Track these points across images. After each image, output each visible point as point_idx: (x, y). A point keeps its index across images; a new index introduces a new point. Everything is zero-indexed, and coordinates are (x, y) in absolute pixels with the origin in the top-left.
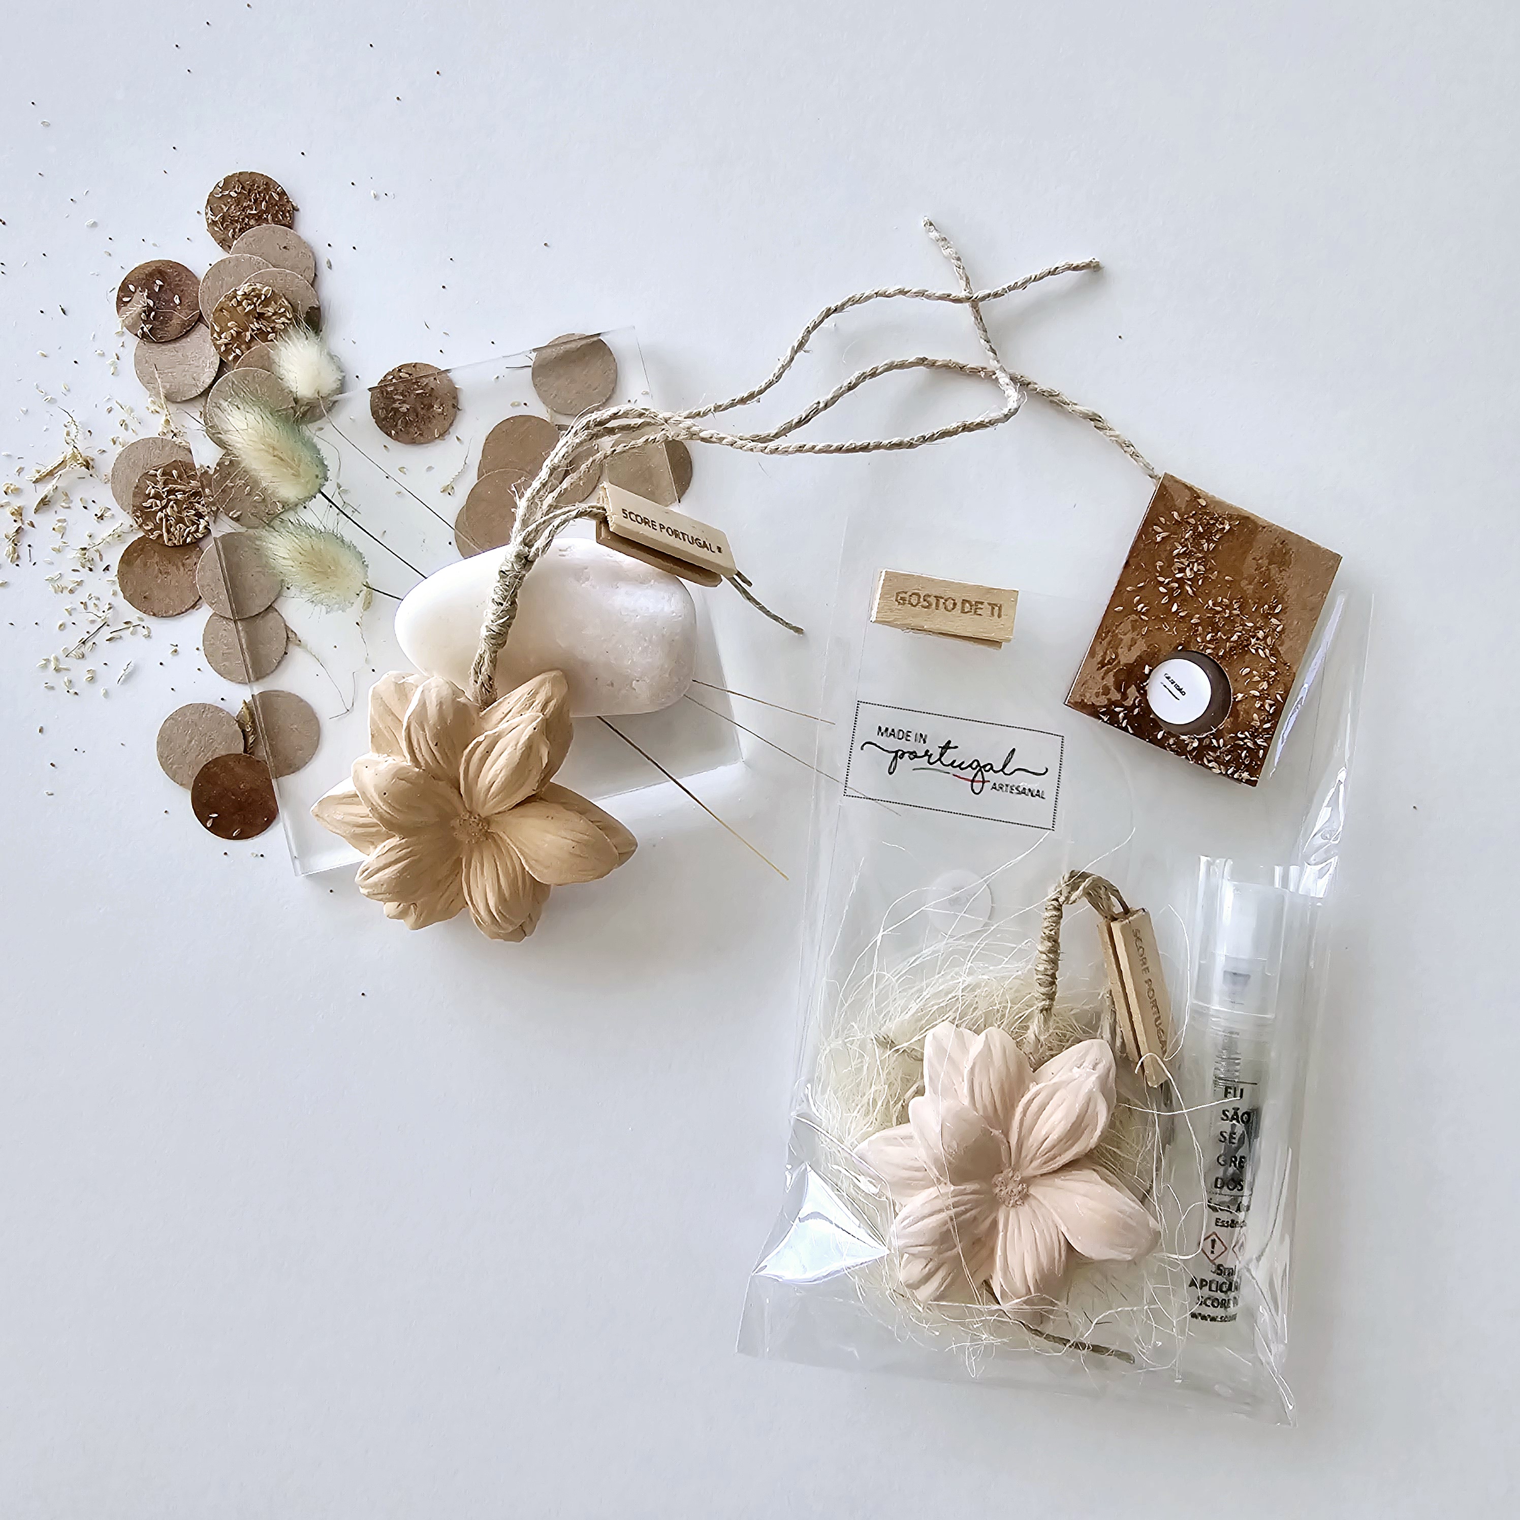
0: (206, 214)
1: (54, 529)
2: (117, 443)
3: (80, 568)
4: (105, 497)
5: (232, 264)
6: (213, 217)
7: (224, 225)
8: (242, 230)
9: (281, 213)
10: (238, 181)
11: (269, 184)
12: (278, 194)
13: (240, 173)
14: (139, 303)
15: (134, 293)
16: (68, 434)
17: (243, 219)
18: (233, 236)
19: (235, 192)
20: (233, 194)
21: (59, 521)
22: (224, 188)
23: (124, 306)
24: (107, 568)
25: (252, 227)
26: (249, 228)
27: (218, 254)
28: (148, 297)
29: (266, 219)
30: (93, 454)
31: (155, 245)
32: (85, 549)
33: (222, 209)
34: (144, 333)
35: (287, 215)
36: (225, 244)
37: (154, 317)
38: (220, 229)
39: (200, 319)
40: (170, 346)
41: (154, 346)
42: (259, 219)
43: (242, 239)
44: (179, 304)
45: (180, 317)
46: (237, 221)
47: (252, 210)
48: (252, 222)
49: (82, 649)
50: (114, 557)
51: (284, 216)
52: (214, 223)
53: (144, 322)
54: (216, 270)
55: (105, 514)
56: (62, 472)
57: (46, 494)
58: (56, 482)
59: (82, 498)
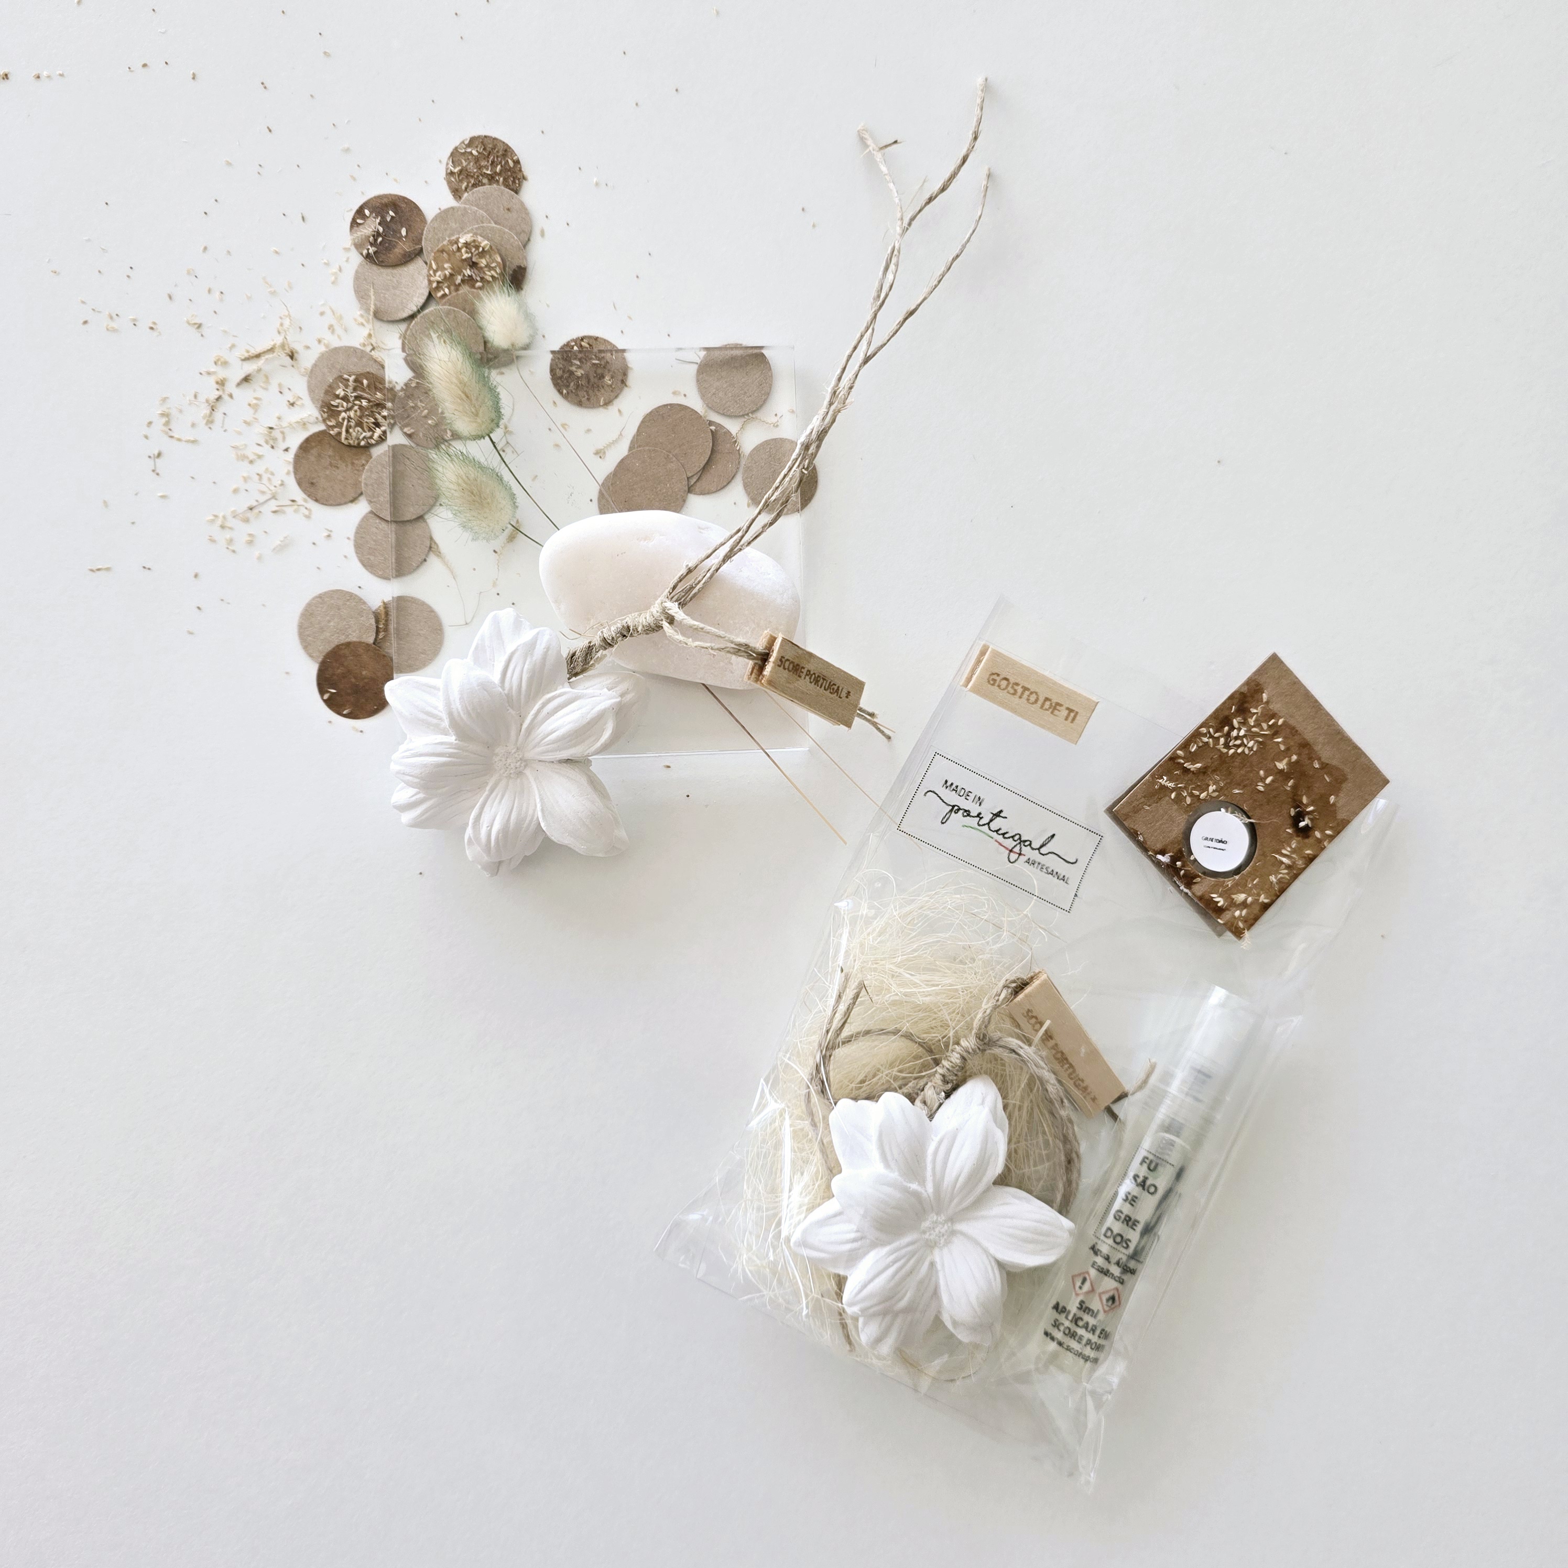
0: (447, 164)
1: (250, 405)
2: (322, 343)
3: (262, 443)
4: (299, 386)
5: (460, 213)
6: (452, 169)
7: (460, 178)
8: (474, 186)
9: (512, 179)
10: (482, 142)
11: (507, 151)
12: (513, 161)
13: (486, 137)
14: (370, 227)
15: (368, 217)
16: (282, 325)
17: (478, 176)
18: (466, 189)
19: (477, 151)
20: (474, 152)
21: (256, 399)
22: (469, 145)
23: (357, 226)
24: (286, 450)
25: (483, 185)
26: (482, 185)
27: (448, 201)
28: (380, 224)
29: (498, 181)
30: (298, 347)
31: (396, 180)
32: (271, 428)
33: (462, 163)
34: (368, 254)
35: (517, 182)
36: (457, 193)
37: (381, 242)
38: (456, 180)
39: (420, 252)
40: (389, 271)
41: (375, 267)
42: (492, 179)
43: (473, 193)
44: (405, 237)
45: (404, 246)
46: (472, 177)
47: (487, 169)
48: (485, 181)
49: (249, 514)
50: (295, 440)
51: (514, 182)
52: (452, 173)
53: (371, 245)
54: (444, 215)
55: (297, 402)
56: (269, 357)
57: (250, 372)
58: (261, 365)
59: (280, 384)
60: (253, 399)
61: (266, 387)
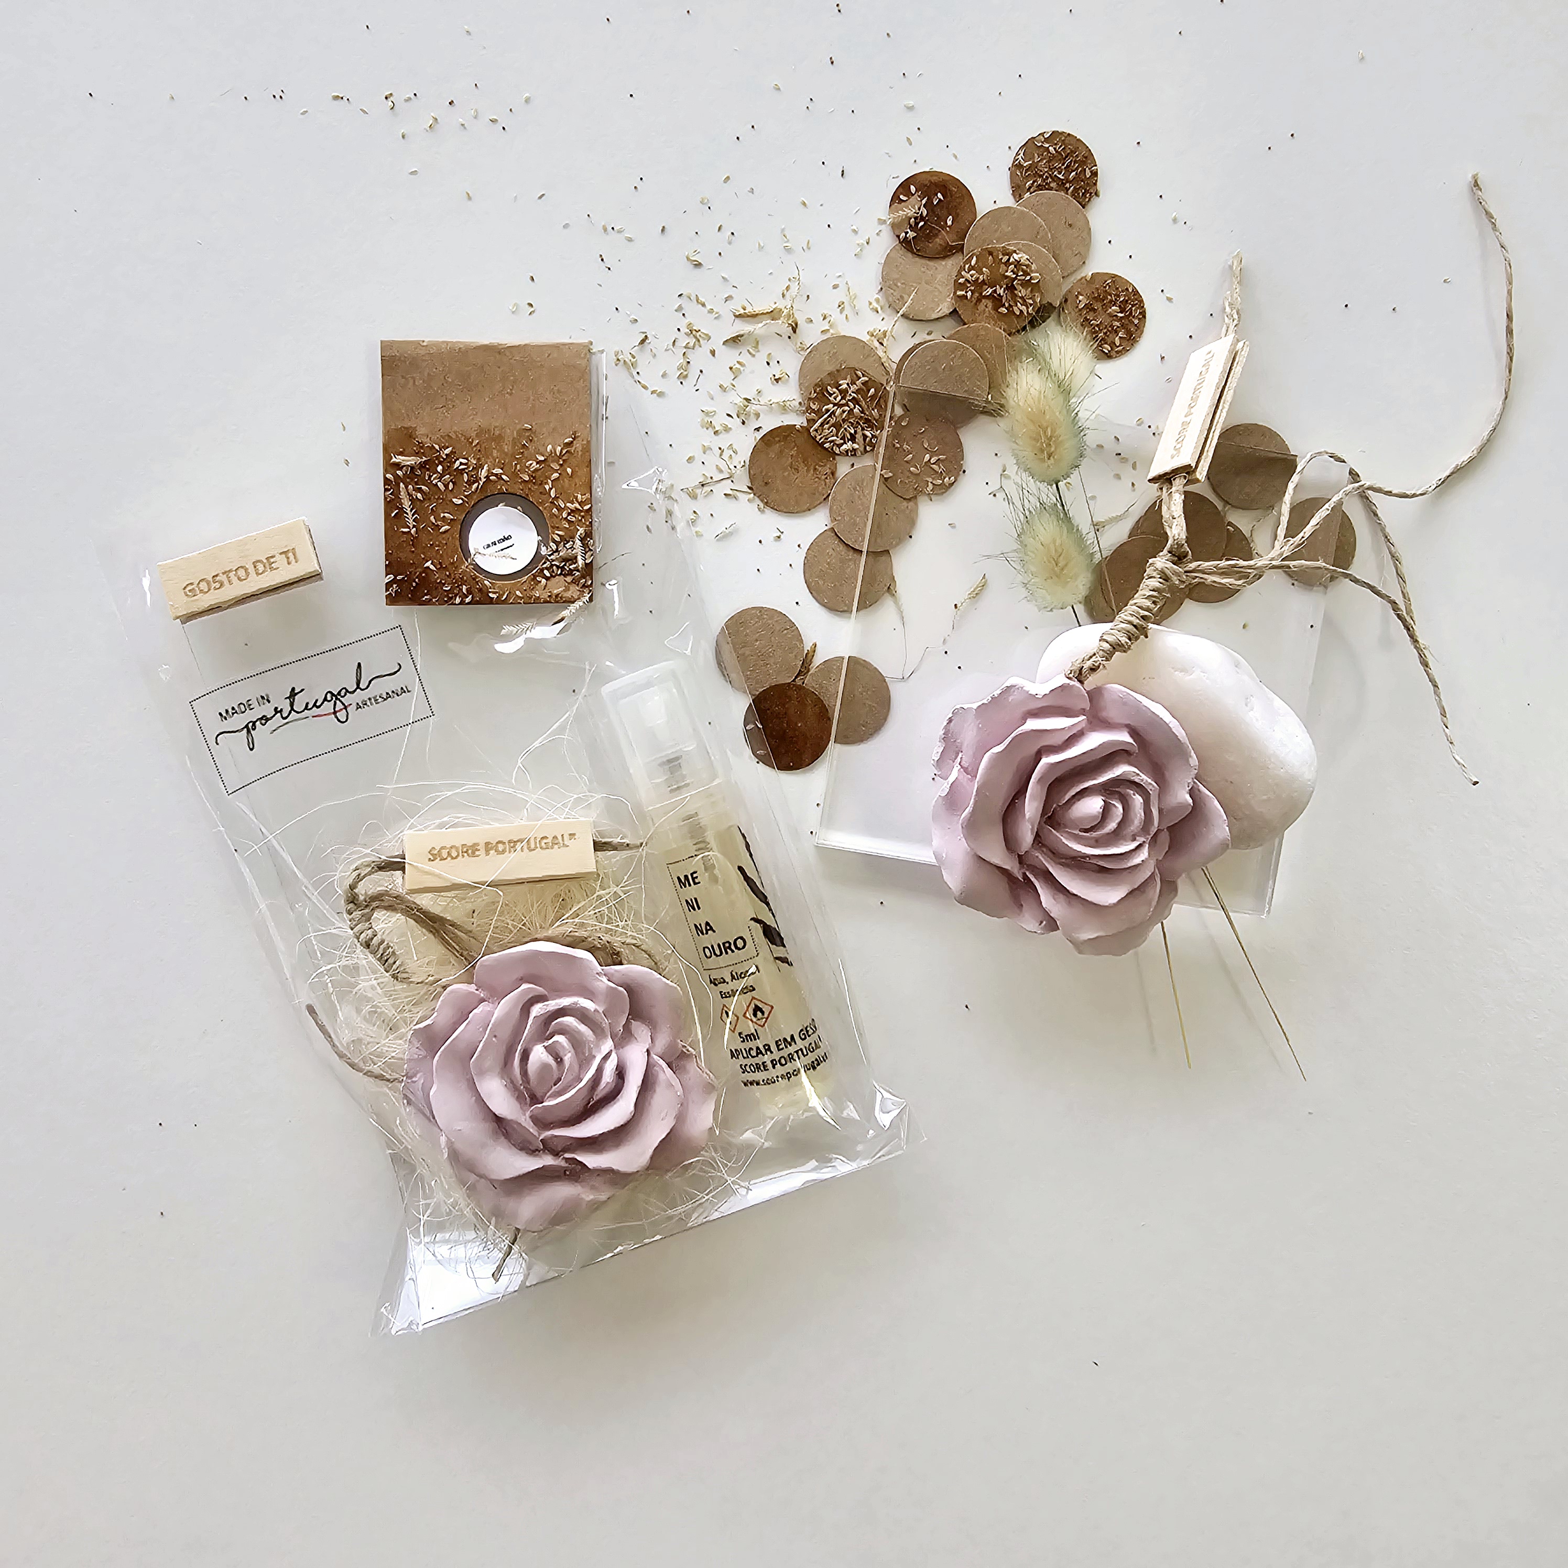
0: (1017, 154)
1: (731, 368)
3: (735, 416)
4: (791, 364)
5: (1015, 215)
6: (1021, 161)
9: (1083, 191)
10: (1063, 140)
13: (1069, 134)
14: (913, 206)
15: (912, 195)
16: (788, 288)
17: (1047, 178)
18: (1030, 188)
19: (1055, 148)
20: (1052, 149)
21: (739, 363)
23: (899, 203)
24: (758, 429)
27: (1006, 198)
28: (925, 206)
30: (803, 319)
31: (954, 158)
32: (748, 400)
33: (1034, 158)
34: (905, 239)
35: (1088, 195)
37: (921, 227)
39: (960, 249)
40: (925, 262)
43: (1036, 195)
44: (950, 226)
45: (945, 238)
46: (1041, 176)
47: (1060, 173)
48: (1054, 185)
49: (698, 491)
50: (770, 423)
51: (1084, 195)
53: (911, 228)
54: (998, 214)
55: (783, 379)
56: (768, 322)
57: (742, 333)
58: (757, 328)
59: (770, 354)
60: (736, 363)
61: (754, 353)
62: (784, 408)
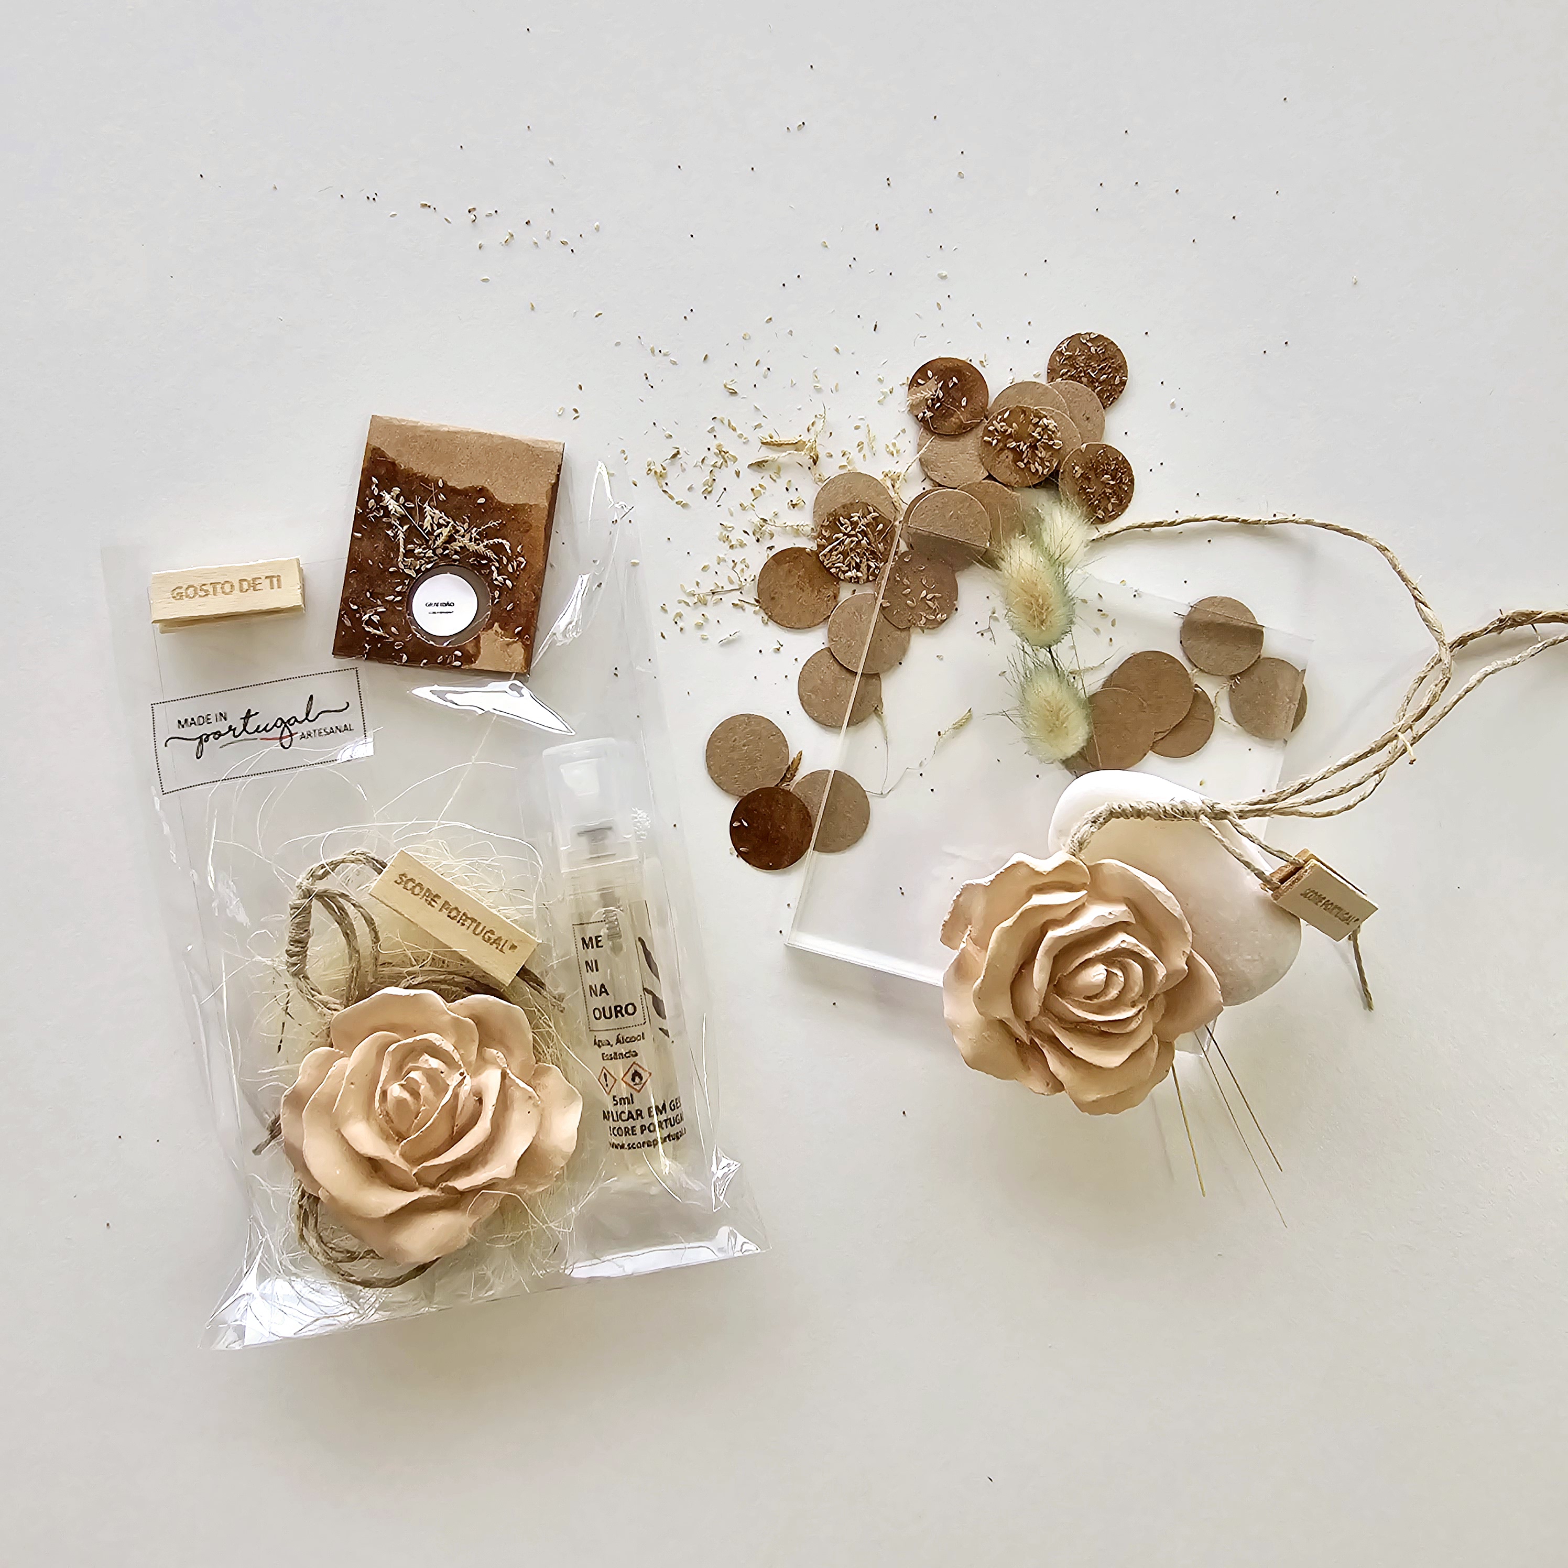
1: (752, 490)
2: (846, 460)
4: (808, 492)
14: (930, 389)
15: (930, 379)
16: (814, 423)
17: (1081, 372)
19: (1096, 350)
20: (1093, 349)
21: (760, 486)
23: (917, 386)
24: (770, 548)
28: (941, 388)
30: (824, 453)
32: (764, 521)
34: (923, 418)
37: (938, 408)
44: (964, 407)
45: (961, 417)
49: (709, 597)
50: (780, 544)
52: (1061, 353)
53: (928, 409)
55: (799, 505)
56: (792, 452)
57: (767, 458)
58: (781, 456)
59: (790, 481)
60: (758, 486)
61: (775, 478)
62: (797, 532)
